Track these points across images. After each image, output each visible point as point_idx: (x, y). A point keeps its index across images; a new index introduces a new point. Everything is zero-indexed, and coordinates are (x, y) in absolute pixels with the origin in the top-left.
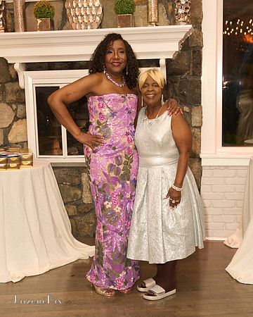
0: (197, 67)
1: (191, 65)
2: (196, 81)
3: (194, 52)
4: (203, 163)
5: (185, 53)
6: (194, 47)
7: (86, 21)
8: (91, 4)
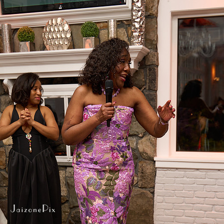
0: (152, 82)
1: (148, 81)
2: (151, 95)
3: (150, 70)
4: (157, 165)
5: (142, 71)
6: (149, 65)
7: (57, 44)
8: (61, 29)
